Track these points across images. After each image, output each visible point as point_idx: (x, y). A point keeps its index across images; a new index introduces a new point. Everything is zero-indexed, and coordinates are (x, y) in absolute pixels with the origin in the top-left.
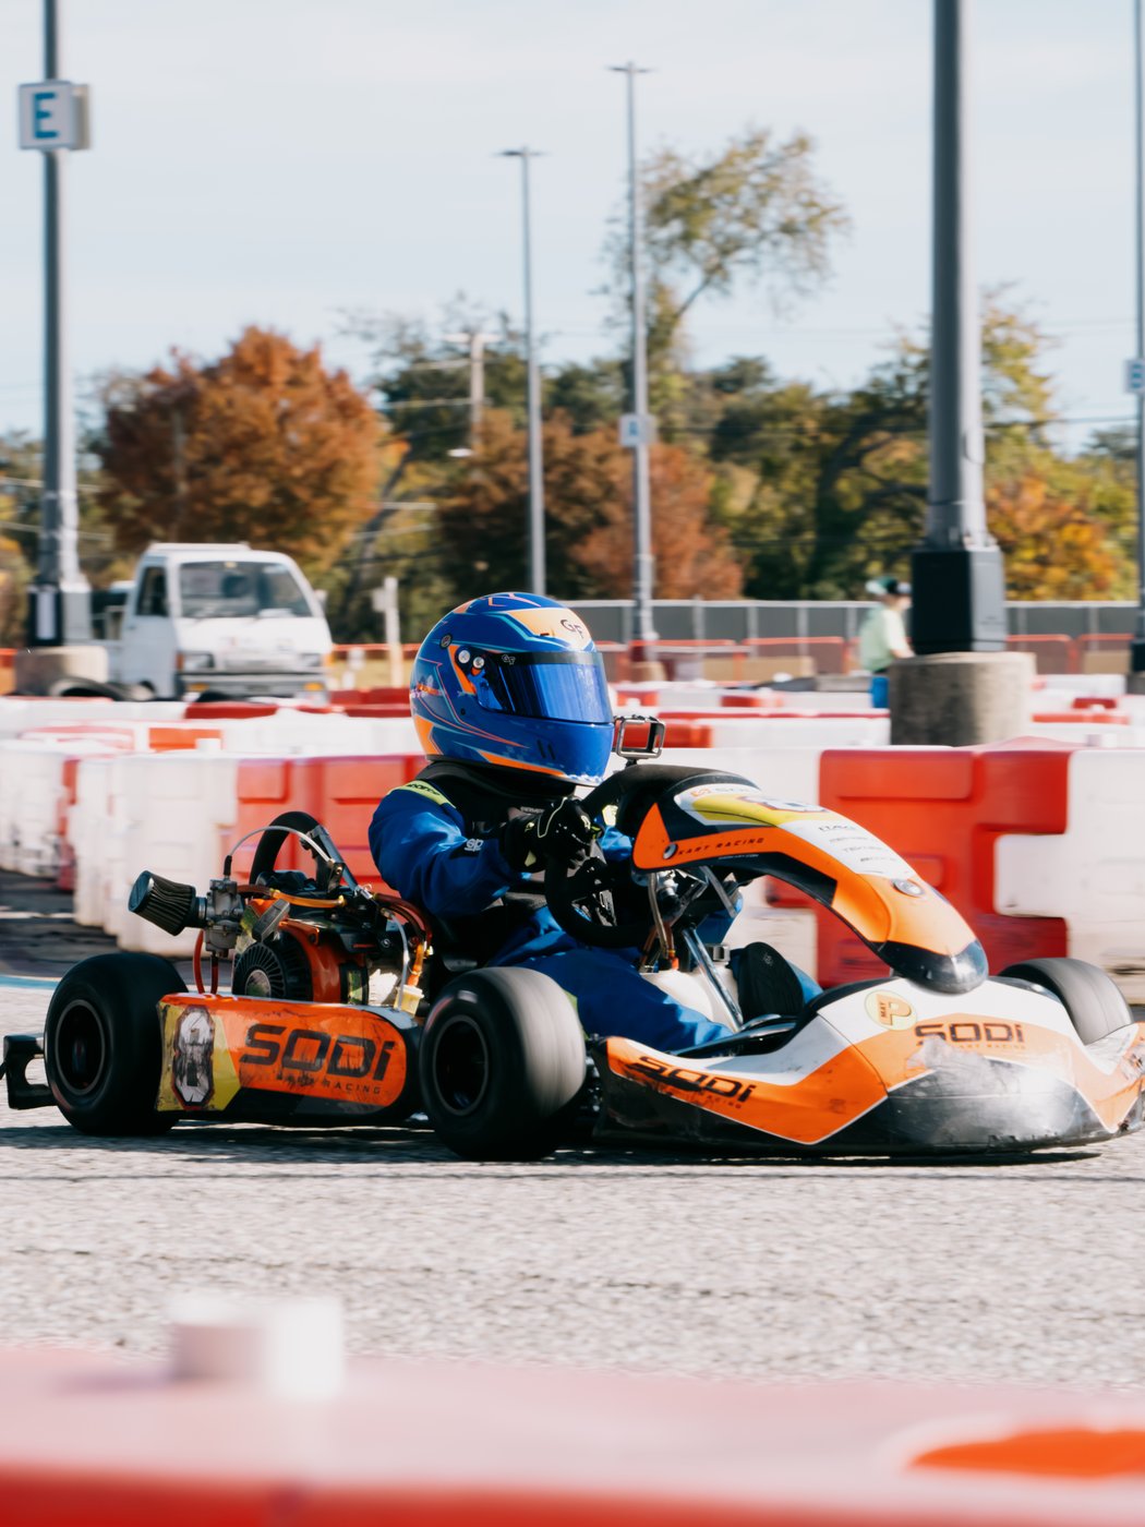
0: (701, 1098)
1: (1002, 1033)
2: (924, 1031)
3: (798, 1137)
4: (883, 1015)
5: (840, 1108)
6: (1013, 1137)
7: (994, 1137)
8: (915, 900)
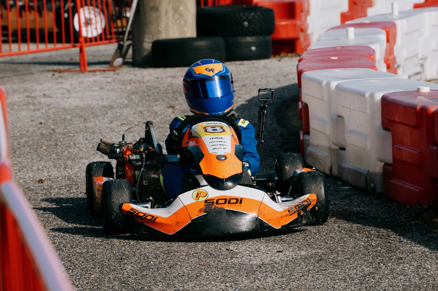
0: (144, 221)
1: (235, 201)
2: (208, 201)
3: (168, 232)
4: (197, 197)
5: (178, 224)
6: (229, 232)
7: (223, 233)
8: (220, 162)
